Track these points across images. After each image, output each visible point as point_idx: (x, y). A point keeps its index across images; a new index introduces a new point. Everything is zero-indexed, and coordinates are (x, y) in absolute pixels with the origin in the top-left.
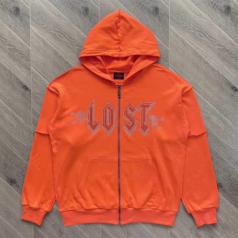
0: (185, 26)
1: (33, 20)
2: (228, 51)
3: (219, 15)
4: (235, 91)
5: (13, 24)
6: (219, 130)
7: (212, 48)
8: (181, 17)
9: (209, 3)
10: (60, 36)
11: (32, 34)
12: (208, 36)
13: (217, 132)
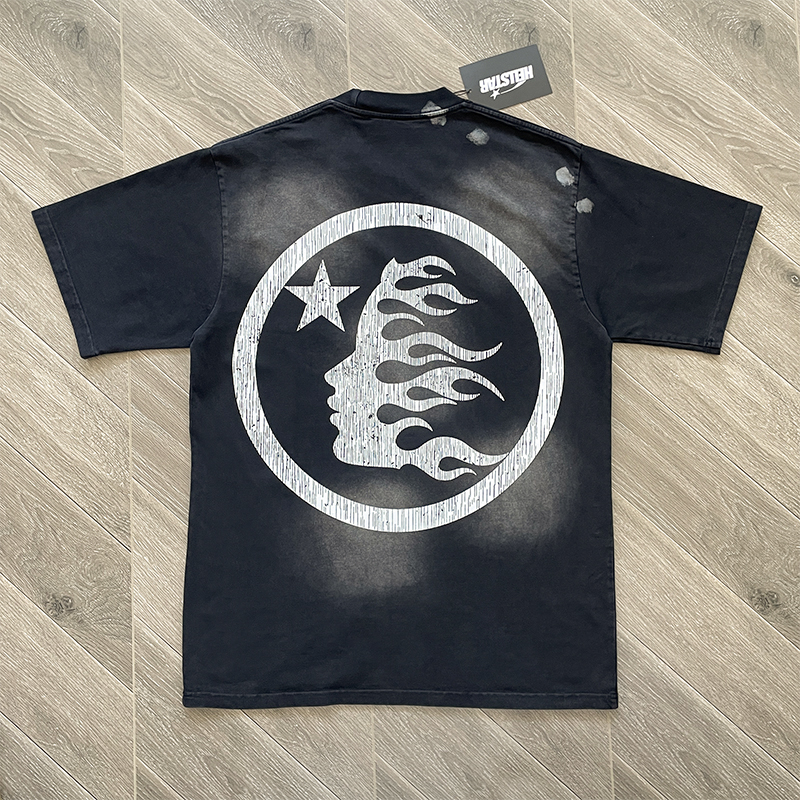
0: (624, 81)
1: (132, 63)
2: (764, 158)
3: (729, 50)
4: (796, 285)
5: (66, 77)
6: (755, 414)
7: (715, 150)
8: (608, 54)
9: (694, 12)
10: (223, 115)
11: (127, 108)
12: (699, 112)
13: (748, 419)
